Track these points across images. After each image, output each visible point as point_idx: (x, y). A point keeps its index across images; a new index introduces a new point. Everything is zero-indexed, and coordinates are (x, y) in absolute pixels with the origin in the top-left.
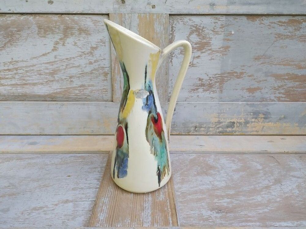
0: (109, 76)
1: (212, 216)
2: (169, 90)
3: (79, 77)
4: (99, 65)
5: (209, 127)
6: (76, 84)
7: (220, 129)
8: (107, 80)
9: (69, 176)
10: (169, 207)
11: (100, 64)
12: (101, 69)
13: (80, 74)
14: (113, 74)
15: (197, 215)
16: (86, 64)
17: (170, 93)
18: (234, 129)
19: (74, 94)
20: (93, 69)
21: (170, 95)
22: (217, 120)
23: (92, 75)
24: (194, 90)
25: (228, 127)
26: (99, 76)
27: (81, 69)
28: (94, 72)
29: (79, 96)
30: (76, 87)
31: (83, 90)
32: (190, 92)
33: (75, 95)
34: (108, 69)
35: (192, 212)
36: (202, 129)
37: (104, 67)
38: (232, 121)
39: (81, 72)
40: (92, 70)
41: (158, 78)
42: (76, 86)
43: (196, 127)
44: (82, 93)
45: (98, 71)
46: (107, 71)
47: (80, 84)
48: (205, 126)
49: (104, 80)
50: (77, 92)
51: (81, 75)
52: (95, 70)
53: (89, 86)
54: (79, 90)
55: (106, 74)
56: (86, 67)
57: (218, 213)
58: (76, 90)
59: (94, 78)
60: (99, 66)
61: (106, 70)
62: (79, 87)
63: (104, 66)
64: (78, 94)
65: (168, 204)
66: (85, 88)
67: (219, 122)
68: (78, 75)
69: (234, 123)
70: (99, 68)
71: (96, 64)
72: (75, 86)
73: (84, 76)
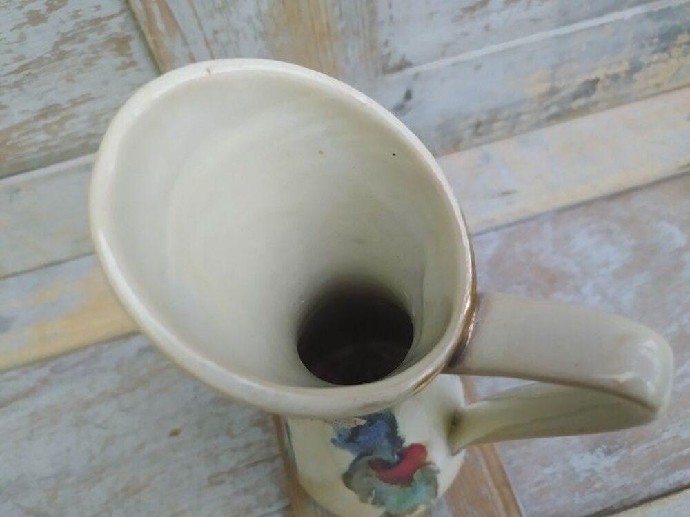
0: (135, 46)
1: (598, 469)
2: (383, 34)
3: (18, 84)
4: (76, 14)
5: (520, 114)
6: (24, 112)
7: (554, 110)
8: (133, 63)
9: (175, 433)
10: (490, 483)
11: (77, 11)
12: (91, 31)
13: (18, 71)
14: (149, 38)
15: (560, 476)
16: (19, 26)
17: (386, 44)
18: (594, 98)
19: (35, 149)
20: (57, 38)
21: (386, 51)
22: (545, 87)
23: (68, 62)
24: (472, 9)
25: (576, 96)
26: (100, 57)
27: (10, 51)
28: (67, 47)
29: (56, 147)
30: (27, 122)
31: (61, 122)
32: (458, 19)
33: (41, 149)
34: (120, 19)
35: (548, 471)
36: (498, 125)
37: (99, 20)
38: (593, 76)
39: (16, 65)
40: (57, 45)
41: (337, 9)
42: (24, 117)
43: (478, 125)
44: (62, 134)
45: (83, 41)
46: (118, 30)
47: (36, 105)
48: (505, 114)
49: (125, 66)
50: (41, 137)
51: (20, 76)
52: (66, 39)
53: (75, 103)
54: (46, 129)
55: (121, 44)
56: (22, 38)
57: (608, 452)
58: (34, 131)
59: (80, 71)
60: (79, 20)
61: (116, 26)
62: (37, 118)
63: (97, 14)
64: (50, 144)
65: (485, 471)
66: (63, 114)
67: (553, 91)
68: (12, 79)
69: (596, 81)
70: (82, 27)
71: (60, 14)
72: (18, 118)
73: (36, 76)
